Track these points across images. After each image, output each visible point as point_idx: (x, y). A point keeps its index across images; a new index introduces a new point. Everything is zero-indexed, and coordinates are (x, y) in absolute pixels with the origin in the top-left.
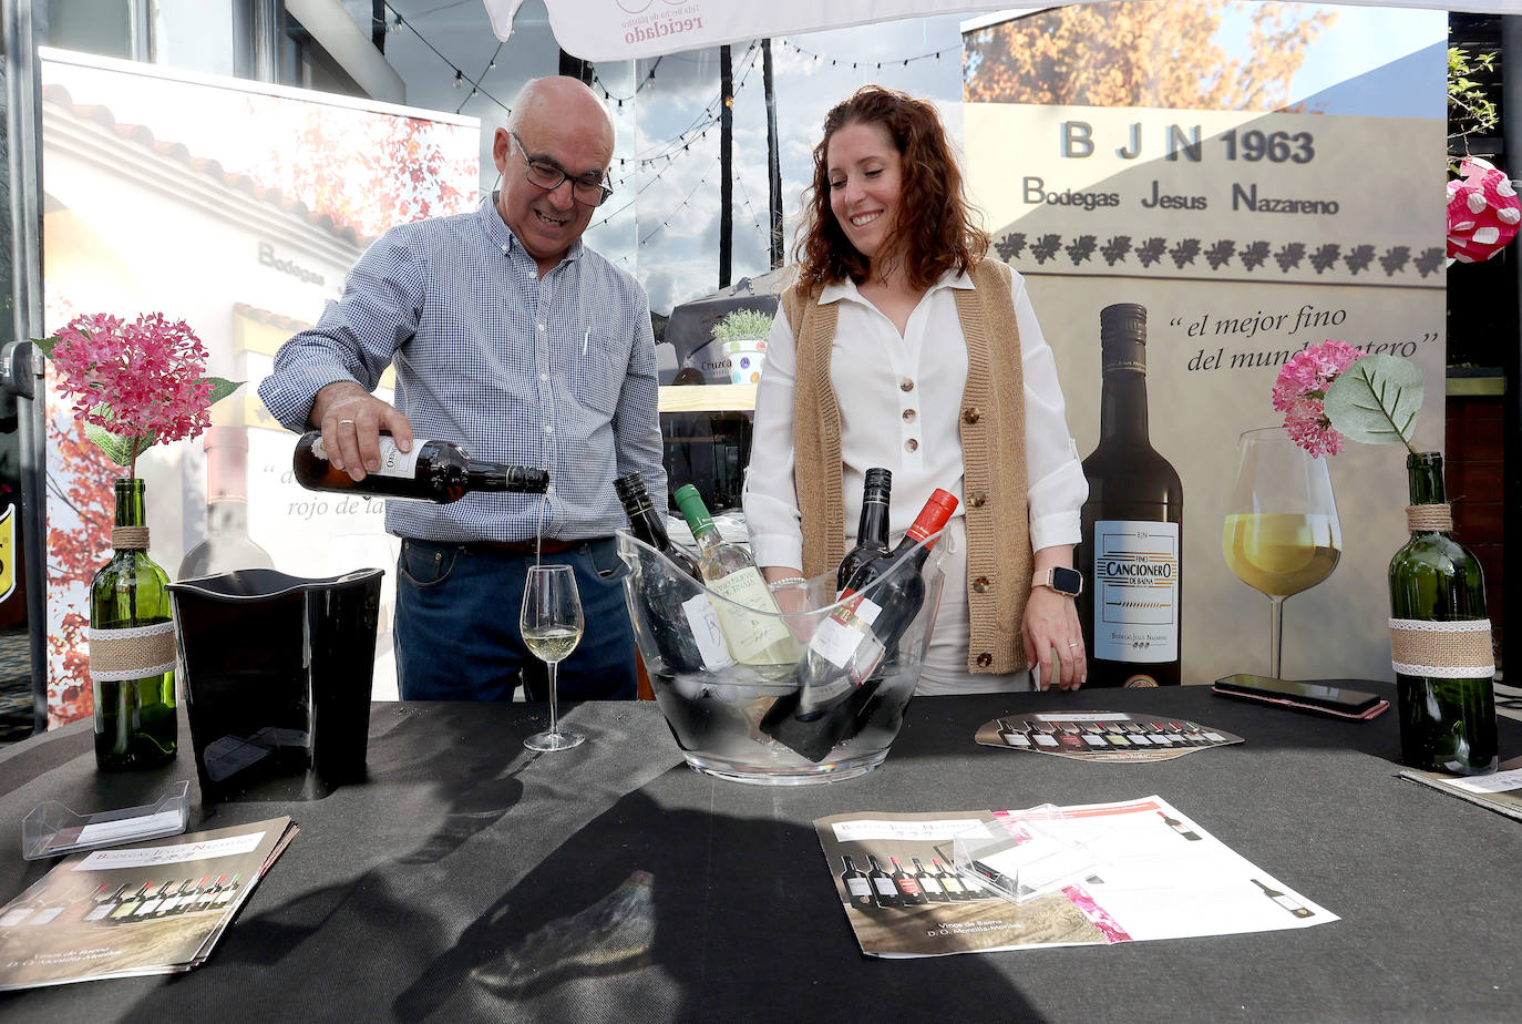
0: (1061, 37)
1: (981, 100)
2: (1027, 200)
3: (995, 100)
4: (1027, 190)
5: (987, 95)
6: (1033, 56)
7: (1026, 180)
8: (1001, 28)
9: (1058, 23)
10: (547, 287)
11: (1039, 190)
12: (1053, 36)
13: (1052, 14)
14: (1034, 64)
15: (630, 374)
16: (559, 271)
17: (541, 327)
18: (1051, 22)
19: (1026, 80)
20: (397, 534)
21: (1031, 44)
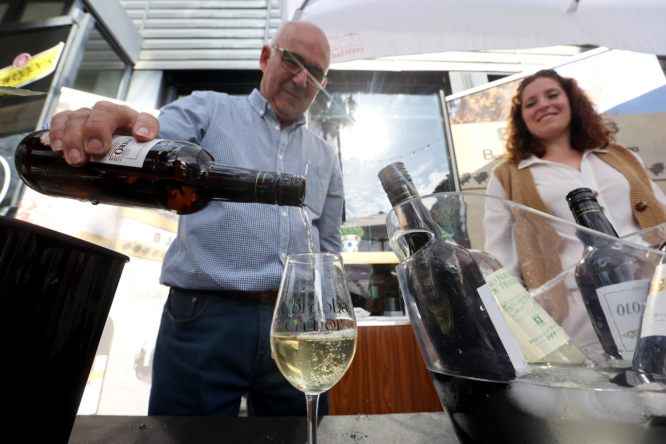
0: (490, 99)
1: (458, 123)
2: (485, 158)
3: (465, 122)
4: (485, 155)
5: (461, 121)
6: (479, 106)
7: (484, 151)
8: (463, 98)
9: (488, 94)
10: (284, 138)
11: (491, 154)
12: (487, 98)
13: (486, 91)
14: (480, 109)
15: (329, 196)
16: (292, 130)
17: (281, 157)
18: (484, 94)
19: (477, 114)
20: (166, 284)
21: (478, 101)
